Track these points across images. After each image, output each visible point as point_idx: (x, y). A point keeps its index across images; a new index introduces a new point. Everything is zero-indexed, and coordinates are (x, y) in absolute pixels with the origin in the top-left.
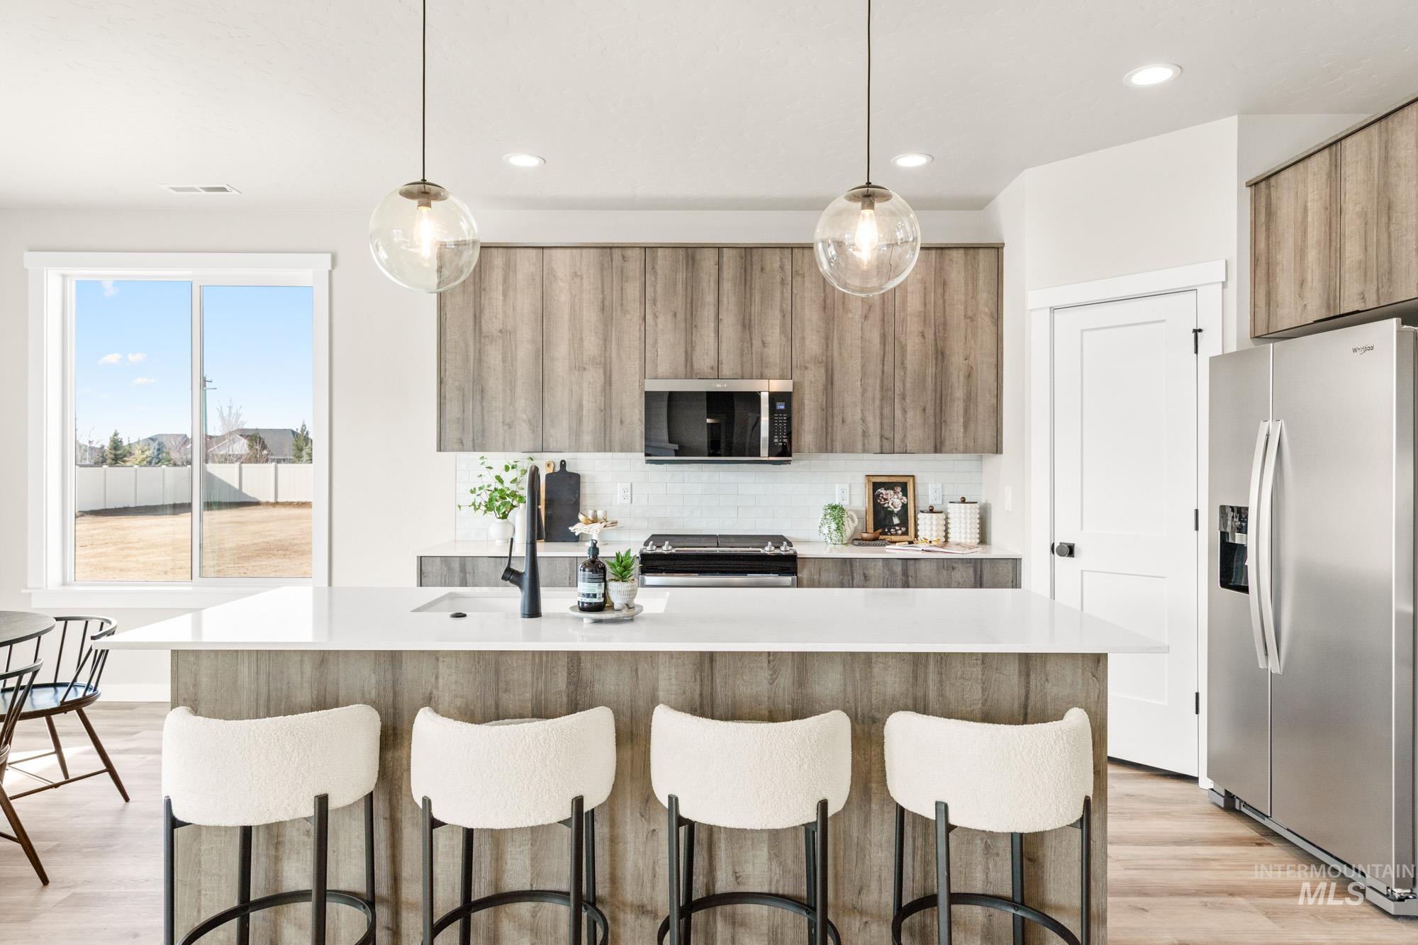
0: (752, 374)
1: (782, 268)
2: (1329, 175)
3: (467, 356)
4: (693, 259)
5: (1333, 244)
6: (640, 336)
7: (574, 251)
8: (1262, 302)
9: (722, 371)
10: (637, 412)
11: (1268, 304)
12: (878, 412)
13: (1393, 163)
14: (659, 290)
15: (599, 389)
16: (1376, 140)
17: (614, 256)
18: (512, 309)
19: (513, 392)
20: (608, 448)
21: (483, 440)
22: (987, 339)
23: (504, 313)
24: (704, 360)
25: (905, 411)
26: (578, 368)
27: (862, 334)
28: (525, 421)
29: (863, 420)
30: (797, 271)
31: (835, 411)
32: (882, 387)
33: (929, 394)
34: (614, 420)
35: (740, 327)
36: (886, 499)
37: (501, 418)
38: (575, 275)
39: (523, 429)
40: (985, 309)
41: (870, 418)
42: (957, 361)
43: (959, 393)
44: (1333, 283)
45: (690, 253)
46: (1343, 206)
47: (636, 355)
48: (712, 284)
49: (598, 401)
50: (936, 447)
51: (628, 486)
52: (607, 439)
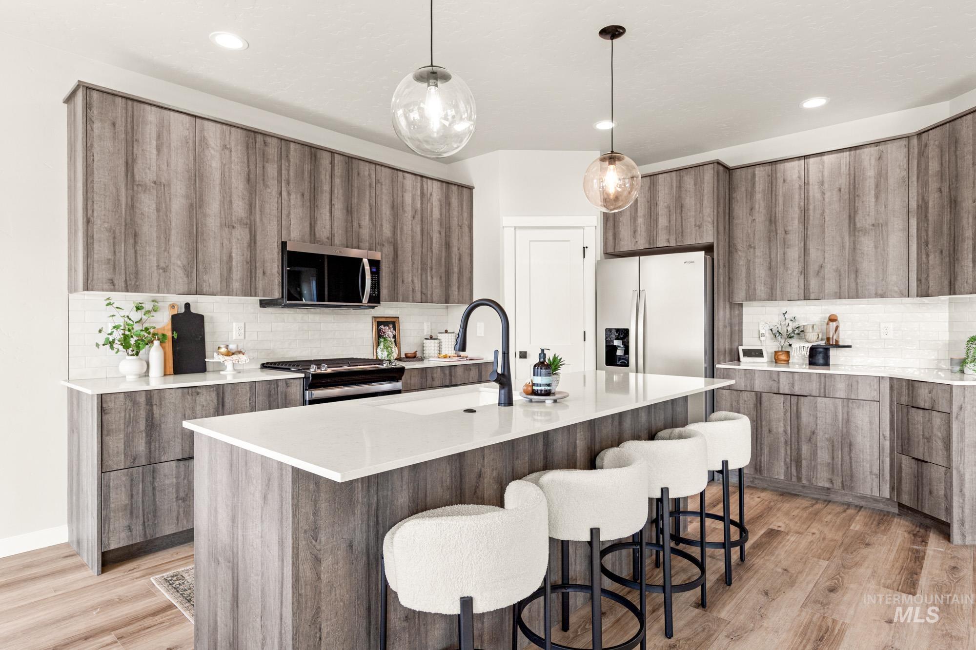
0: (353, 245)
1: (370, 175)
2: (650, 188)
3: (118, 200)
4: (315, 156)
5: (652, 217)
6: (278, 207)
7: (224, 127)
8: (610, 238)
9: (334, 241)
10: (276, 266)
11: (615, 238)
12: (420, 277)
13: (683, 189)
14: (292, 174)
15: (246, 245)
16: (674, 178)
17: (257, 140)
18: (166, 164)
19: (167, 240)
20: (253, 293)
21: (136, 282)
22: (467, 239)
23: (159, 166)
24: (323, 232)
25: (432, 278)
26: (228, 225)
27: (412, 227)
28: (179, 267)
29: (413, 281)
30: (378, 180)
31: (399, 275)
32: (421, 262)
33: (443, 268)
34: (258, 271)
35: (345, 211)
36: (384, 333)
37: (155, 262)
38: (225, 147)
39: (178, 274)
40: (466, 222)
41: (416, 281)
42: (455, 250)
43: (456, 269)
44: (652, 234)
45: (313, 151)
46: (658, 202)
47: (275, 222)
48: (328, 177)
49: (245, 255)
50: (446, 300)
51: (242, 324)
52: (253, 286)
